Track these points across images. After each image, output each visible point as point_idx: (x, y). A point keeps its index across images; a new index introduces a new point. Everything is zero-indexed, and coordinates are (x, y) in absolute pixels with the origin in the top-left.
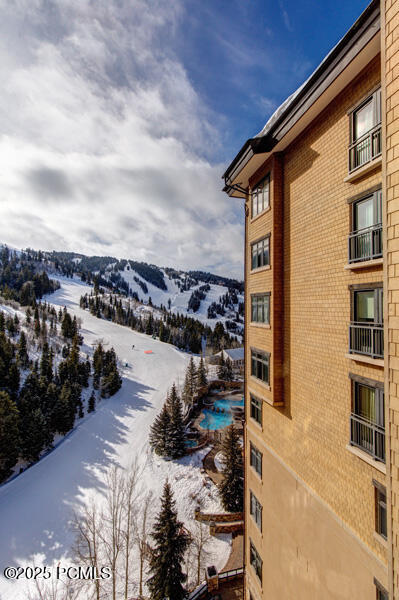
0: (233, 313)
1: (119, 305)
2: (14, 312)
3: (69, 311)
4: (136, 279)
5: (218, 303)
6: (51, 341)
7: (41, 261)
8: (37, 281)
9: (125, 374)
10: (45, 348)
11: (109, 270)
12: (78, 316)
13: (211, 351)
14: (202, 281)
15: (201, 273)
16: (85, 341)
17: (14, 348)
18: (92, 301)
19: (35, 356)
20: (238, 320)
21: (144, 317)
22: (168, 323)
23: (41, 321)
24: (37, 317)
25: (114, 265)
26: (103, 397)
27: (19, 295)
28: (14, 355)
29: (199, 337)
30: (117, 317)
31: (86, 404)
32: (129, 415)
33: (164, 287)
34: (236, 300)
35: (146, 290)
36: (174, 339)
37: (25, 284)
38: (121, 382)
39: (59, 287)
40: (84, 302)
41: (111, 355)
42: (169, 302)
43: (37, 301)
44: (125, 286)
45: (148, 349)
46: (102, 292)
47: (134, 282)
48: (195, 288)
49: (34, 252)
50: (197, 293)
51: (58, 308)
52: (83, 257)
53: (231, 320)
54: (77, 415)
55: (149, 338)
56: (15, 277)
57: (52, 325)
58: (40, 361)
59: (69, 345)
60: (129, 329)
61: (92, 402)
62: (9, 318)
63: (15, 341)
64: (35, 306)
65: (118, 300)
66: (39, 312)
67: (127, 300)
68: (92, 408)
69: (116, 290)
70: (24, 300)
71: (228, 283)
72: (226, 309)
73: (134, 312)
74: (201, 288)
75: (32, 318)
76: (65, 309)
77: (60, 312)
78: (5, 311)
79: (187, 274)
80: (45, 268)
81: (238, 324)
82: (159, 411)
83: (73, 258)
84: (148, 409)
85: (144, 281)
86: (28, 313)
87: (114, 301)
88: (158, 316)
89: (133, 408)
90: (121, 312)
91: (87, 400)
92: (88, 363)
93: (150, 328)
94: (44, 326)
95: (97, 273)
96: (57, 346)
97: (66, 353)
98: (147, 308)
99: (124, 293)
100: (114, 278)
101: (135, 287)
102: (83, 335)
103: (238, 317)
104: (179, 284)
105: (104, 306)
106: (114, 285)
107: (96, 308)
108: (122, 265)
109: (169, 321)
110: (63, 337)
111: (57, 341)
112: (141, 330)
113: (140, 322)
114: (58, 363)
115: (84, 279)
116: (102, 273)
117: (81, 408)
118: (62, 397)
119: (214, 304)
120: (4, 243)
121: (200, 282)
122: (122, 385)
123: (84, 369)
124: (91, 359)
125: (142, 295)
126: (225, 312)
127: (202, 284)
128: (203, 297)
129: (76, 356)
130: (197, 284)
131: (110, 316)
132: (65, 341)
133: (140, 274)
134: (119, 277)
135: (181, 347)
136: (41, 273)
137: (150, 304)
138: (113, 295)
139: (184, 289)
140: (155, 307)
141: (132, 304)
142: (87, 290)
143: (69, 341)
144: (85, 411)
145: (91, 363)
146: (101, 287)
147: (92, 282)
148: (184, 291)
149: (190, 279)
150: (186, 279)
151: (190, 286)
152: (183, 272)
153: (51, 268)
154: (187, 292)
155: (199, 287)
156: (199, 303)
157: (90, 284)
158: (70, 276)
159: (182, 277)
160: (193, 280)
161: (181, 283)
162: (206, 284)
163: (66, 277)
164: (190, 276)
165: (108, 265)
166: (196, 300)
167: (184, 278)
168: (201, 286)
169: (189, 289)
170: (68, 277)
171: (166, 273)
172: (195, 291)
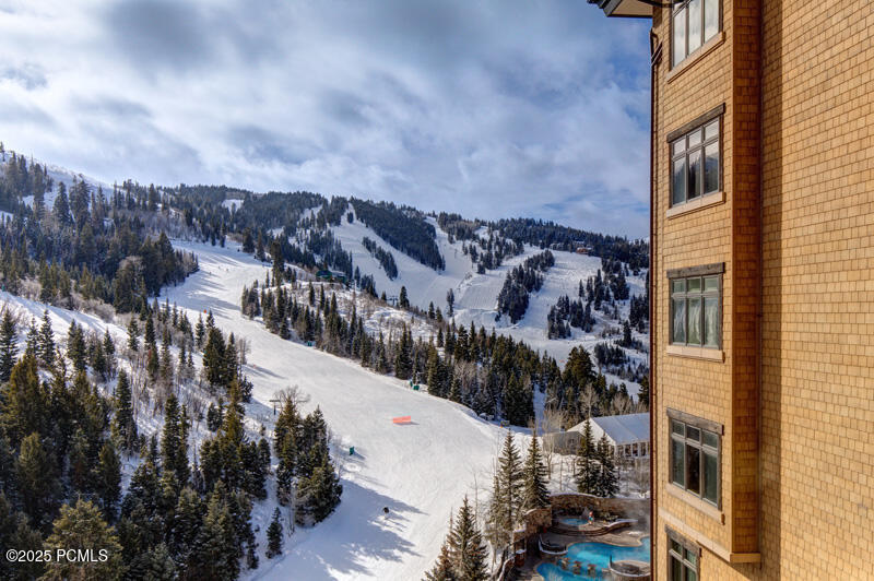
0: (615, 325)
1: (330, 308)
2: (102, 326)
3: (218, 323)
4: (368, 245)
5: (574, 298)
6: (183, 392)
7: (154, 208)
8: (147, 255)
9: (348, 473)
10: (171, 408)
11: (306, 225)
12: (240, 334)
13: (557, 420)
14: (534, 243)
15: (530, 222)
16: (256, 394)
17: (107, 409)
18: (268, 300)
19: (151, 425)
20: (629, 342)
21: (390, 336)
22: (449, 350)
23: (159, 346)
24: (151, 338)
25: (317, 211)
26: (300, 523)
27: (112, 287)
28: (107, 421)
29: (528, 383)
30: (326, 336)
31: (262, 538)
32: (361, 569)
33: (437, 262)
34: (622, 292)
35: (392, 271)
36: (465, 391)
37: (124, 264)
38: (340, 490)
39: (195, 269)
40: (252, 303)
41: (315, 427)
42: (451, 299)
43: (151, 302)
44: (343, 261)
45: (401, 414)
46: (291, 277)
47: (363, 251)
48: (517, 262)
49: (139, 190)
50: (519, 274)
51: (194, 317)
52: (246, 195)
53: (610, 343)
54: (244, 563)
55: (402, 386)
56: (102, 248)
57: (183, 357)
58: (161, 437)
59: (221, 402)
60: (355, 365)
61: (275, 533)
62: (94, 338)
63: (107, 391)
64: (147, 313)
65: (328, 296)
66: (155, 327)
67: (348, 296)
68: (275, 548)
69: (323, 273)
70: (124, 301)
71: (600, 246)
72: (597, 314)
73: (367, 324)
74: (530, 262)
75: (142, 340)
76: (210, 318)
77: (200, 326)
78: (85, 326)
79: (493, 227)
80: (164, 226)
81: (629, 352)
82: (432, 561)
83: (223, 198)
84: (405, 556)
85: (387, 247)
86: (133, 328)
87: (318, 299)
88: (423, 333)
89: (369, 553)
90: (337, 326)
91: (265, 529)
92: (264, 445)
93: (405, 362)
94: (168, 359)
95: (277, 233)
96: (197, 405)
97: (214, 421)
98: (398, 314)
99: (342, 280)
100: (318, 244)
101: (367, 265)
102: (251, 379)
103: (628, 332)
104: (473, 252)
105: (296, 312)
106: (318, 259)
107: (280, 316)
108: (335, 211)
109: (451, 347)
110: (207, 383)
111: (197, 394)
112: (384, 368)
113: (381, 348)
114: (200, 443)
115: (249, 248)
116: (290, 231)
117: (252, 548)
118: (209, 519)
119: (564, 302)
120: (77, 172)
121: (526, 247)
122: (344, 497)
123: (254, 458)
124: (271, 434)
125: (383, 283)
126: (593, 322)
127: (533, 251)
128: (534, 284)
129: (237, 428)
130: (519, 251)
131: (310, 335)
132: (212, 392)
133: (379, 233)
134: (329, 240)
135: (483, 410)
136: (156, 237)
137: (404, 303)
138: (317, 285)
139: (487, 264)
140: (416, 312)
141: (360, 304)
142: (257, 273)
143: (222, 392)
144: (260, 553)
145: (272, 444)
146: (287, 265)
147: (267, 255)
148: (487, 271)
149: (501, 239)
150: (491, 240)
151: (502, 258)
152: (483, 223)
153: (176, 224)
154: (493, 272)
155: (526, 258)
156: (526, 299)
157: (263, 260)
158: (218, 241)
159: (481, 236)
160: (509, 241)
161: (480, 250)
162: (544, 251)
163: (209, 244)
164: (502, 233)
165: (302, 212)
166: (517, 291)
167: (487, 237)
168: (531, 256)
169: (498, 264)
170: (214, 244)
171: (442, 227)
172: (515, 270)
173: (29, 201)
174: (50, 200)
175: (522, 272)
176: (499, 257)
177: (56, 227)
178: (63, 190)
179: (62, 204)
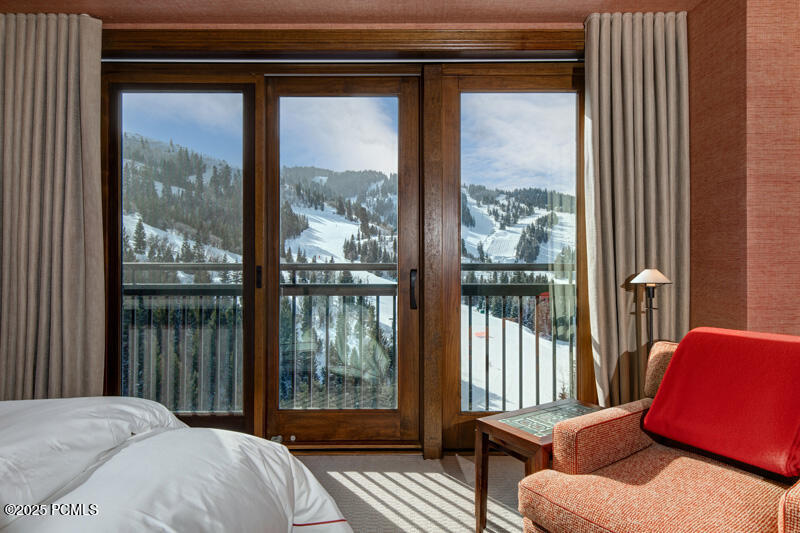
11: (373, 194)
14: (542, 206)
15: (538, 191)
25: (380, 184)
33: (469, 221)
39: (306, 226)
40: (351, 250)
42: (480, 248)
46: (375, 233)
48: (530, 221)
50: (531, 229)
52: (329, 173)
74: (539, 221)
79: (509, 195)
83: (314, 175)
95: (353, 201)
100: (383, 208)
104: (495, 213)
106: (383, 219)
115: (341, 212)
121: (536, 210)
127: (542, 213)
128: (543, 238)
130: (530, 213)
139: (507, 222)
142: (351, 229)
146: (370, 224)
147: (354, 217)
148: (507, 228)
149: (516, 204)
150: (509, 205)
151: (518, 217)
152: (502, 192)
153: (290, 194)
154: (512, 229)
155: (536, 218)
156: (537, 248)
157: (352, 220)
158: (319, 207)
159: (501, 202)
160: (522, 205)
161: (501, 212)
162: (550, 212)
163: (313, 208)
164: (517, 199)
165: (369, 185)
166: (530, 243)
167: (506, 203)
168: (540, 217)
169: (515, 223)
170: (316, 208)
171: (471, 196)
172: (528, 227)
173: (193, 179)
174: (207, 178)
175: (533, 229)
176: (516, 217)
177: (213, 198)
178: (215, 171)
179: (215, 180)
